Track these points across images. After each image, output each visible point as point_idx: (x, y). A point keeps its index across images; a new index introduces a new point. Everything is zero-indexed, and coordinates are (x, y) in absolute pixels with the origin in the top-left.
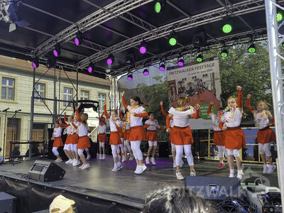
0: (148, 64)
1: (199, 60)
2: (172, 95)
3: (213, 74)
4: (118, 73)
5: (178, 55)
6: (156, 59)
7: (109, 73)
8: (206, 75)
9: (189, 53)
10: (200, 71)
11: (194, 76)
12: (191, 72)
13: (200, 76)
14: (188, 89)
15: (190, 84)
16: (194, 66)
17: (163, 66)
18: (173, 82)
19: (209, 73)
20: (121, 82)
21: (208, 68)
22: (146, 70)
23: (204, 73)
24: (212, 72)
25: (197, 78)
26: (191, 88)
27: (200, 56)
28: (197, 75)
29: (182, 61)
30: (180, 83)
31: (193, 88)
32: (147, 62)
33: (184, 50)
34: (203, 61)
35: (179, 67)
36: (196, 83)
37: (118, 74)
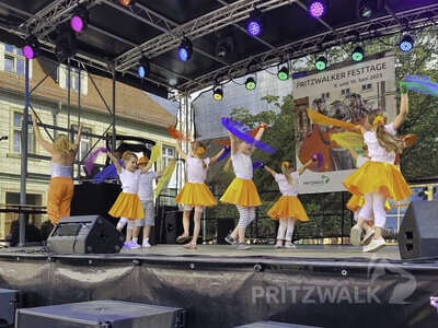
0: (255, 67)
1: (357, 56)
2: (301, 126)
3: (383, 83)
4: (193, 86)
5: (315, 48)
6: (271, 57)
7: (175, 87)
8: (369, 86)
9: (338, 44)
10: (356, 78)
11: (345, 88)
12: (339, 82)
13: (356, 89)
14: (334, 113)
15: (336, 103)
16: (345, 70)
17: (285, 70)
18: (304, 102)
19: (374, 82)
20: (198, 104)
21: (373, 73)
22: (250, 80)
23: (366, 83)
24: (380, 80)
25: (352, 92)
26: (338, 112)
27: (359, 50)
28: (350, 86)
29: (322, 59)
30: (318, 102)
31: (343, 111)
32: (253, 63)
33: (328, 38)
34: (364, 60)
35: (316, 71)
36: (348, 102)
37: (194, 88)
